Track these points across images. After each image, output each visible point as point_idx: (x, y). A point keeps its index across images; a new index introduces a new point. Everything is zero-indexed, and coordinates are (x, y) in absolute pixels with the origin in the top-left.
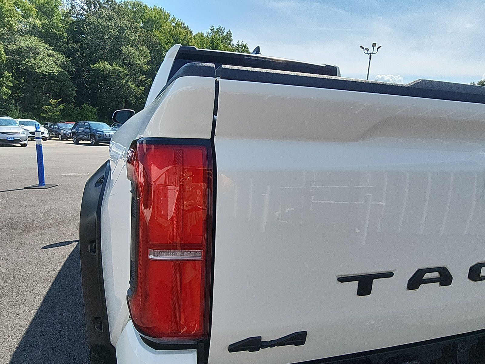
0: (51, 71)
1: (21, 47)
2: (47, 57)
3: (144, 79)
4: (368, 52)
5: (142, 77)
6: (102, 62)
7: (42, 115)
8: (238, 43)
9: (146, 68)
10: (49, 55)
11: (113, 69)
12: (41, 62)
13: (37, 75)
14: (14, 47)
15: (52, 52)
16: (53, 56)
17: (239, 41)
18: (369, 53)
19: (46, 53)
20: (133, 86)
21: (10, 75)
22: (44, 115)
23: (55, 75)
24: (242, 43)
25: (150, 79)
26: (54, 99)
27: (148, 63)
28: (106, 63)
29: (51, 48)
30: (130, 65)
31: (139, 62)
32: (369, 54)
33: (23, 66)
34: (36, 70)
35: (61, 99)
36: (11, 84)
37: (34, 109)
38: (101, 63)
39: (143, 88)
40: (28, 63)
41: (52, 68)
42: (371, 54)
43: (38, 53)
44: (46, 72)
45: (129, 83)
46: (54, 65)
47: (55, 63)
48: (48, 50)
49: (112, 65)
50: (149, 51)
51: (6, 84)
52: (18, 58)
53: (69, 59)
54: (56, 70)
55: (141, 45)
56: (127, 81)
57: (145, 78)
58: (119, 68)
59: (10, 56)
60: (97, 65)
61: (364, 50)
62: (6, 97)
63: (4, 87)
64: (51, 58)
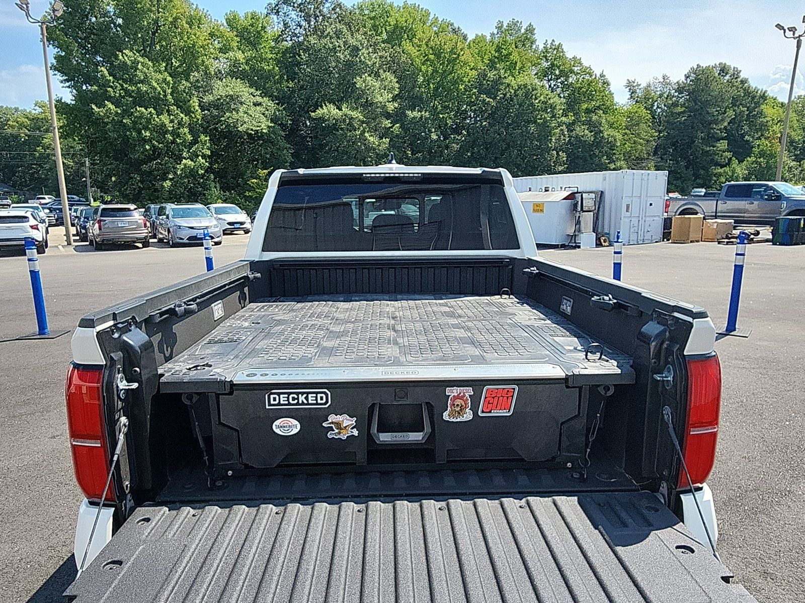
0: (258, 128)
1: (219, 97)
2: (253, 108)
3: (390, 125)
4: (794, 34)
5: (387, 122)
6: (326, 106)
7: (247, 194)
8: (544, 44)
9: (391, 107)
10: (256, 104)
11: (342, 116)
12: (246, 115)
13: (240, 135)
14: (211, 98)
15: (259, 99)
16: (260, 104)
17: (547, 40)
18: (796, 35)
19: (252, 101)
20: (371, 139)
21: (206, 139)
22: (250, 194)
23: (264, 133)
24: (552, 44)
25: (398, 125)
26: (263, 169)
27: (394, 99)
28: (332, 107)
29: (258, 93)
30: (368, 105)
31: (381, 99)
32: (797, 37)
33: (222, 125)
34: (239, 129)
35: (272, 168)
36: (209, 153)
37: (238, 185)
38: (324, 107)
39: (388, 140)
40: (228, 119)
41: (259, 122)
42: (801, 38)
43: (241, 103)
44: (252, 130)
45: (366, 134)
46: (263, 119)
47: (263, 114)
48: (254, 96)
49: (340, 110)
50: (396, 80)
51: (203, 153)
52: (215, 112)
53: (281, 107)
54: (264, 125)
55: (385, 71)
56: (364, 131)
57: (391, 123)
58: (350, 112)
59: (206, 112)
60: (320, 112)
61: (785, 32)
62: (203, 172)
63: (200, 158)
64: (258, 108)
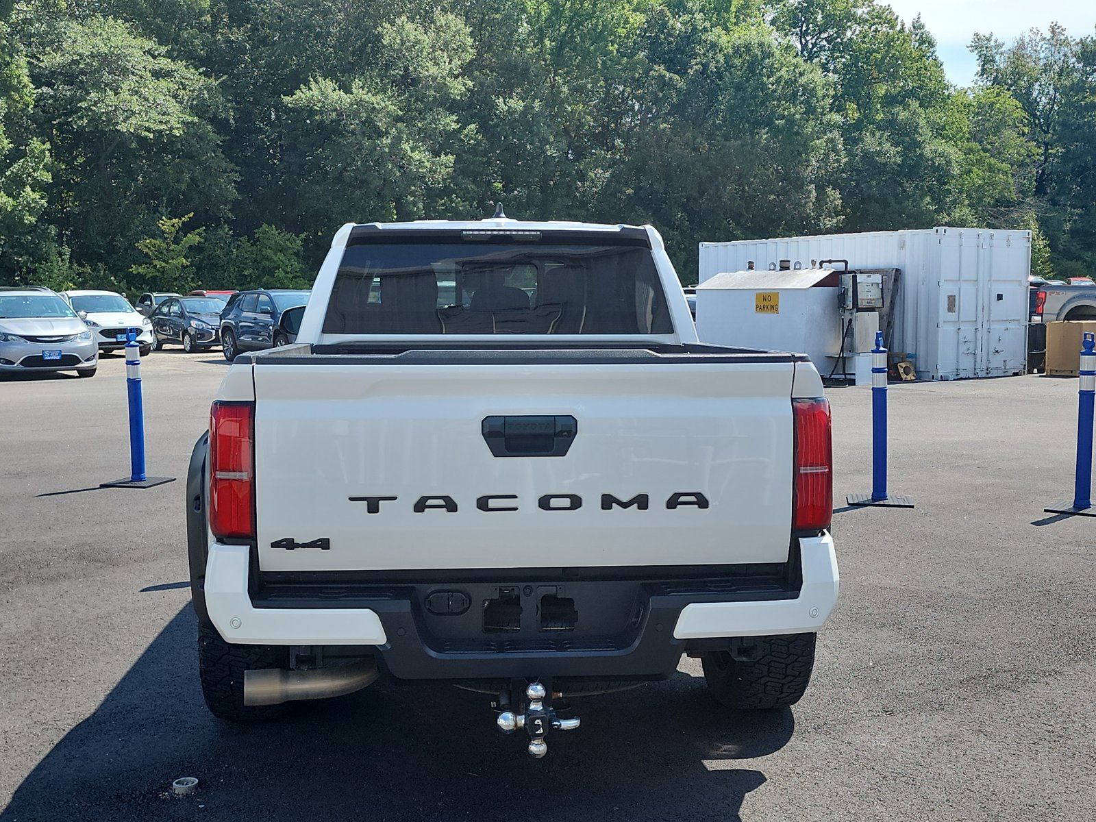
0: (163, 127)
1: (76, 57)
2: (151, 82)
3: (455, 126)
5: (448, 120)
6: (317, 82)
7: (134, 269)
9: (458, 88)
10: (157, 74)
11: (351, 104)
12: (135, 98)
13: (120, 141)
14: (58, 59)
15: (165, 64)
16: (168, 74)
19: (149, 67)
20: (416, 156)
21: (43, 147)
22: (141, 270)
23: (174, 136)
25: (473, 126)
26: (172, 215)
27: (467, 70)
28: (329, 85)
29: (164, 50)
30: (408, 82)
31: (433, 70)
33: (81, 118)
34: (119, 127)
35: (191, 215)
36: (47, 177)
37: (112, 249)
38: (313, 85)
39: (452, 158)
40: (95, 105)
41: (164, 114)
43: (125, 72)
44: (148, 130)
45: (406, 147)
46: (173, 106)
47: (175, 97)
48: (154, 57)
49: (348, 90)
50: (468, 30)
51: (34, 179)
52: (66, 91)
53: (216, 80)
54: (176, 119)
55: (444, 10)
56: (398, 140)
57: (457, 122)
58: (369, 98)
59: (45, 89)
60: (302, 95)
62: (33, 219)
63: (28, 189)
64: (163, 84)
